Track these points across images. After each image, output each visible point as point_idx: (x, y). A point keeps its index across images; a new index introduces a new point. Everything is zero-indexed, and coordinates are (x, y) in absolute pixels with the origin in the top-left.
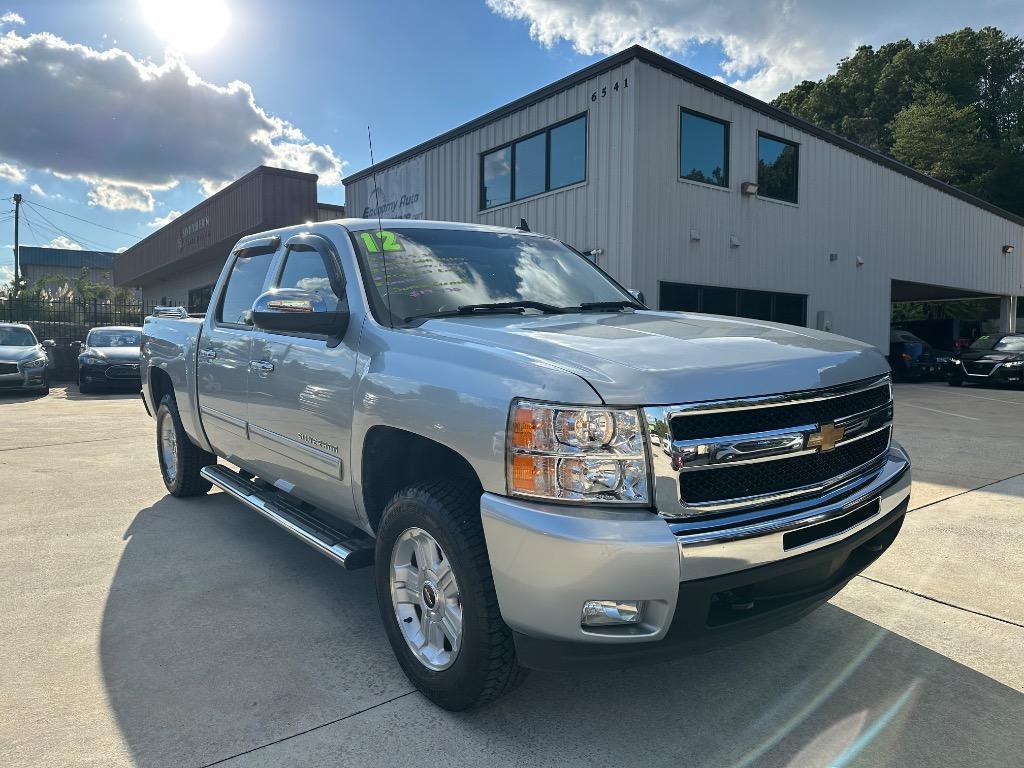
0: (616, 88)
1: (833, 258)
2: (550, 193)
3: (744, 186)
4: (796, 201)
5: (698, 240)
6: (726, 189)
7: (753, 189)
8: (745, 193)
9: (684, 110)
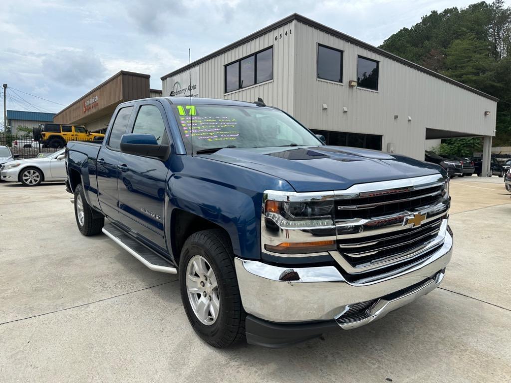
0: (286, 34)
1: (396, 117)
2: (257, 85)
3: (350, 82)
4: (377, 90)
5: (326, 109)
6: (341, 84)
7: (354, 84)
8: (351, 86)
9: (319, 45)
